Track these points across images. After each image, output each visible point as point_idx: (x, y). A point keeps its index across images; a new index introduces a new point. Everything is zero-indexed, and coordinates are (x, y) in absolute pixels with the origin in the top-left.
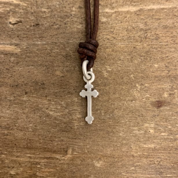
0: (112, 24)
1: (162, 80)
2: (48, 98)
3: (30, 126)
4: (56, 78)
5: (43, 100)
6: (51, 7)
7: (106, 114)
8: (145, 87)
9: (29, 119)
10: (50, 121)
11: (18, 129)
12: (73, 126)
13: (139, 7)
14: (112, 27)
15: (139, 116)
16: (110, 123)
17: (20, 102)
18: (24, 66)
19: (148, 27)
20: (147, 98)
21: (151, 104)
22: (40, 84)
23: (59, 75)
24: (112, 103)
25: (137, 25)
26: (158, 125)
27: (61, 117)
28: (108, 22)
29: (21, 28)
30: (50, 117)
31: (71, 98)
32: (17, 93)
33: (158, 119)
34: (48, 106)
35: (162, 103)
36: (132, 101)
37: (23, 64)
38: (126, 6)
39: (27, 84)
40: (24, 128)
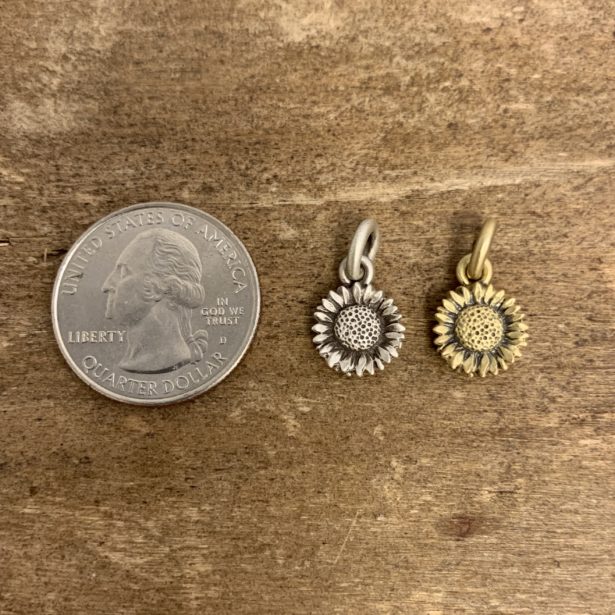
0: (315, 248)
1: (475, 444)
2: (102, 509)
3: (49, 600)
4: (127, 440)
5: (88, 515)
6: (106, 187)
7: (290, 560)
8: (421, 468)
9: (44, 576)
10: (113, 582)
11: (10, 610)
12: (185, 599)
13: (409, 183)
14: (314, 258)
15: (397, 566)
16: (301, 591)
17: (15, 521)
18: (25, 399)
19: (436, 258)
20: (426, 507)
21: (437, 526)
22: (77, 462)
23: (139, 428)
24: (309, 525)
25: (401, 253)
26: (457, 595)
27: (146, 572)
28: (301, 241)
29: (8, 264)
30: (112, 571)
31: (177, 508)
32: (5, 491)
33: (457, 575)
34: (105, 536)
35: (474, 523)
36: (375, 516)
37: (19, 392)
38: (363, 183)
39: (33, 463)
40: (30, 605)
